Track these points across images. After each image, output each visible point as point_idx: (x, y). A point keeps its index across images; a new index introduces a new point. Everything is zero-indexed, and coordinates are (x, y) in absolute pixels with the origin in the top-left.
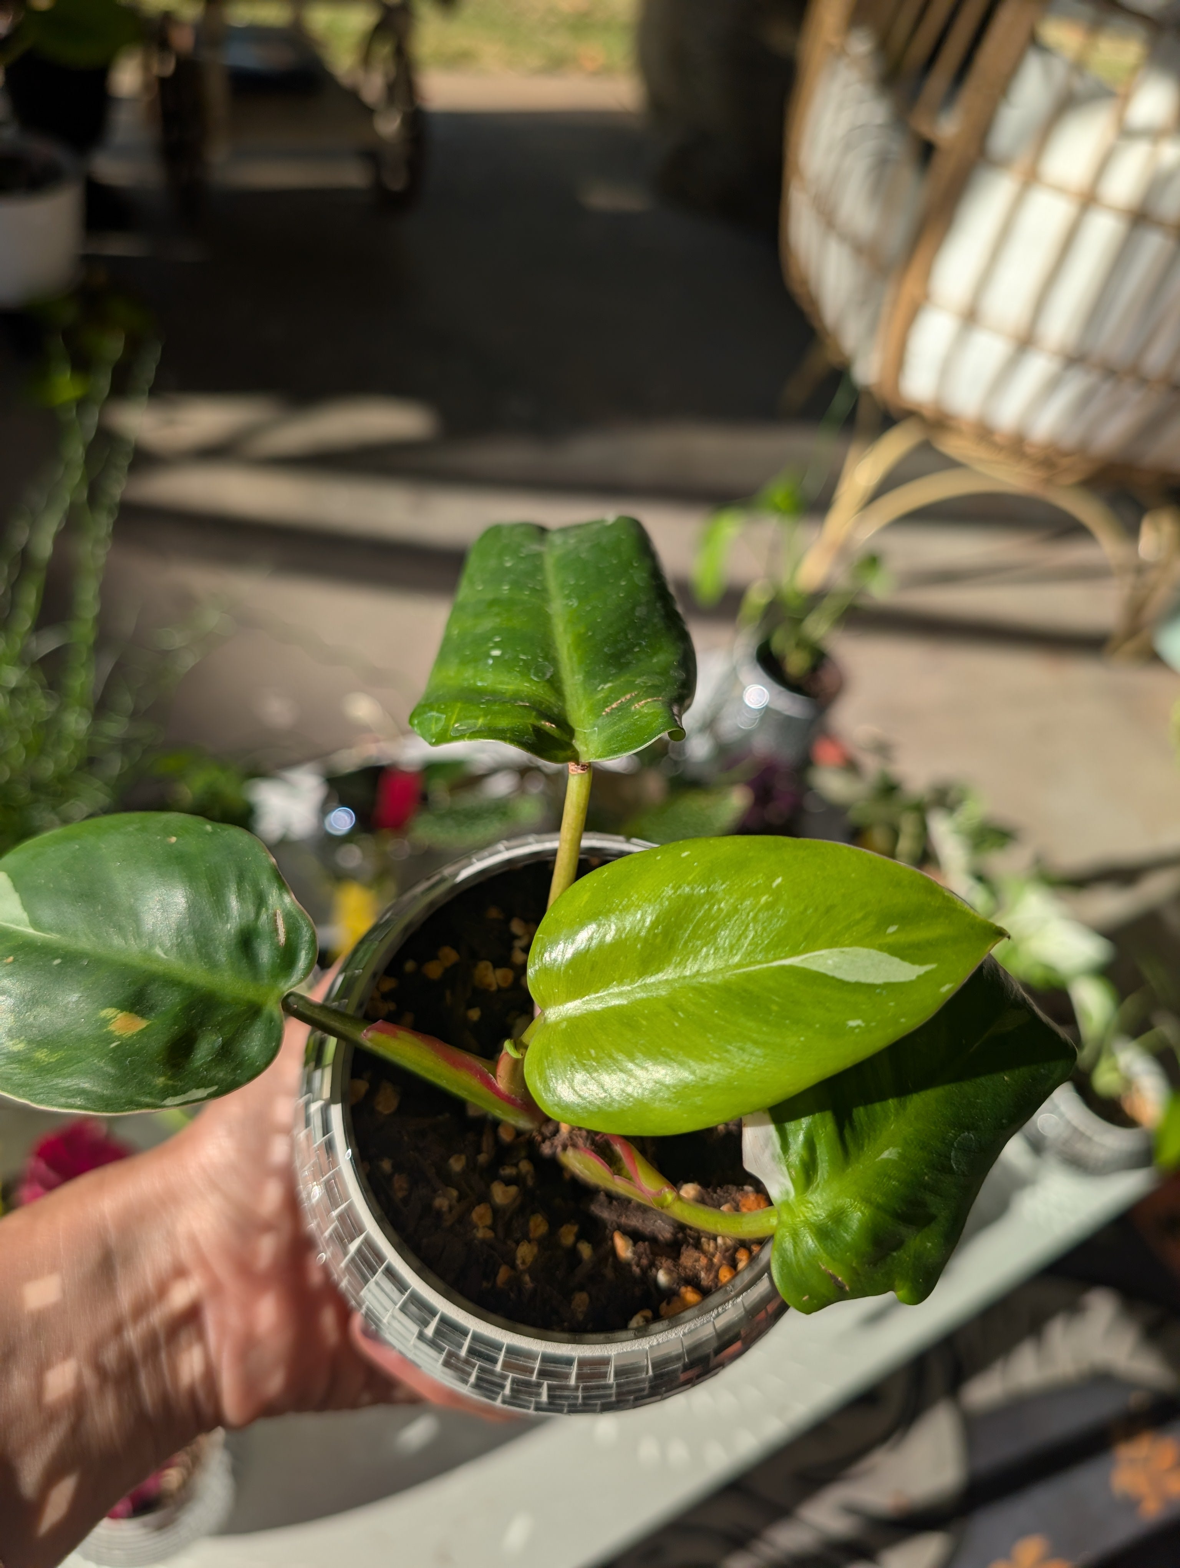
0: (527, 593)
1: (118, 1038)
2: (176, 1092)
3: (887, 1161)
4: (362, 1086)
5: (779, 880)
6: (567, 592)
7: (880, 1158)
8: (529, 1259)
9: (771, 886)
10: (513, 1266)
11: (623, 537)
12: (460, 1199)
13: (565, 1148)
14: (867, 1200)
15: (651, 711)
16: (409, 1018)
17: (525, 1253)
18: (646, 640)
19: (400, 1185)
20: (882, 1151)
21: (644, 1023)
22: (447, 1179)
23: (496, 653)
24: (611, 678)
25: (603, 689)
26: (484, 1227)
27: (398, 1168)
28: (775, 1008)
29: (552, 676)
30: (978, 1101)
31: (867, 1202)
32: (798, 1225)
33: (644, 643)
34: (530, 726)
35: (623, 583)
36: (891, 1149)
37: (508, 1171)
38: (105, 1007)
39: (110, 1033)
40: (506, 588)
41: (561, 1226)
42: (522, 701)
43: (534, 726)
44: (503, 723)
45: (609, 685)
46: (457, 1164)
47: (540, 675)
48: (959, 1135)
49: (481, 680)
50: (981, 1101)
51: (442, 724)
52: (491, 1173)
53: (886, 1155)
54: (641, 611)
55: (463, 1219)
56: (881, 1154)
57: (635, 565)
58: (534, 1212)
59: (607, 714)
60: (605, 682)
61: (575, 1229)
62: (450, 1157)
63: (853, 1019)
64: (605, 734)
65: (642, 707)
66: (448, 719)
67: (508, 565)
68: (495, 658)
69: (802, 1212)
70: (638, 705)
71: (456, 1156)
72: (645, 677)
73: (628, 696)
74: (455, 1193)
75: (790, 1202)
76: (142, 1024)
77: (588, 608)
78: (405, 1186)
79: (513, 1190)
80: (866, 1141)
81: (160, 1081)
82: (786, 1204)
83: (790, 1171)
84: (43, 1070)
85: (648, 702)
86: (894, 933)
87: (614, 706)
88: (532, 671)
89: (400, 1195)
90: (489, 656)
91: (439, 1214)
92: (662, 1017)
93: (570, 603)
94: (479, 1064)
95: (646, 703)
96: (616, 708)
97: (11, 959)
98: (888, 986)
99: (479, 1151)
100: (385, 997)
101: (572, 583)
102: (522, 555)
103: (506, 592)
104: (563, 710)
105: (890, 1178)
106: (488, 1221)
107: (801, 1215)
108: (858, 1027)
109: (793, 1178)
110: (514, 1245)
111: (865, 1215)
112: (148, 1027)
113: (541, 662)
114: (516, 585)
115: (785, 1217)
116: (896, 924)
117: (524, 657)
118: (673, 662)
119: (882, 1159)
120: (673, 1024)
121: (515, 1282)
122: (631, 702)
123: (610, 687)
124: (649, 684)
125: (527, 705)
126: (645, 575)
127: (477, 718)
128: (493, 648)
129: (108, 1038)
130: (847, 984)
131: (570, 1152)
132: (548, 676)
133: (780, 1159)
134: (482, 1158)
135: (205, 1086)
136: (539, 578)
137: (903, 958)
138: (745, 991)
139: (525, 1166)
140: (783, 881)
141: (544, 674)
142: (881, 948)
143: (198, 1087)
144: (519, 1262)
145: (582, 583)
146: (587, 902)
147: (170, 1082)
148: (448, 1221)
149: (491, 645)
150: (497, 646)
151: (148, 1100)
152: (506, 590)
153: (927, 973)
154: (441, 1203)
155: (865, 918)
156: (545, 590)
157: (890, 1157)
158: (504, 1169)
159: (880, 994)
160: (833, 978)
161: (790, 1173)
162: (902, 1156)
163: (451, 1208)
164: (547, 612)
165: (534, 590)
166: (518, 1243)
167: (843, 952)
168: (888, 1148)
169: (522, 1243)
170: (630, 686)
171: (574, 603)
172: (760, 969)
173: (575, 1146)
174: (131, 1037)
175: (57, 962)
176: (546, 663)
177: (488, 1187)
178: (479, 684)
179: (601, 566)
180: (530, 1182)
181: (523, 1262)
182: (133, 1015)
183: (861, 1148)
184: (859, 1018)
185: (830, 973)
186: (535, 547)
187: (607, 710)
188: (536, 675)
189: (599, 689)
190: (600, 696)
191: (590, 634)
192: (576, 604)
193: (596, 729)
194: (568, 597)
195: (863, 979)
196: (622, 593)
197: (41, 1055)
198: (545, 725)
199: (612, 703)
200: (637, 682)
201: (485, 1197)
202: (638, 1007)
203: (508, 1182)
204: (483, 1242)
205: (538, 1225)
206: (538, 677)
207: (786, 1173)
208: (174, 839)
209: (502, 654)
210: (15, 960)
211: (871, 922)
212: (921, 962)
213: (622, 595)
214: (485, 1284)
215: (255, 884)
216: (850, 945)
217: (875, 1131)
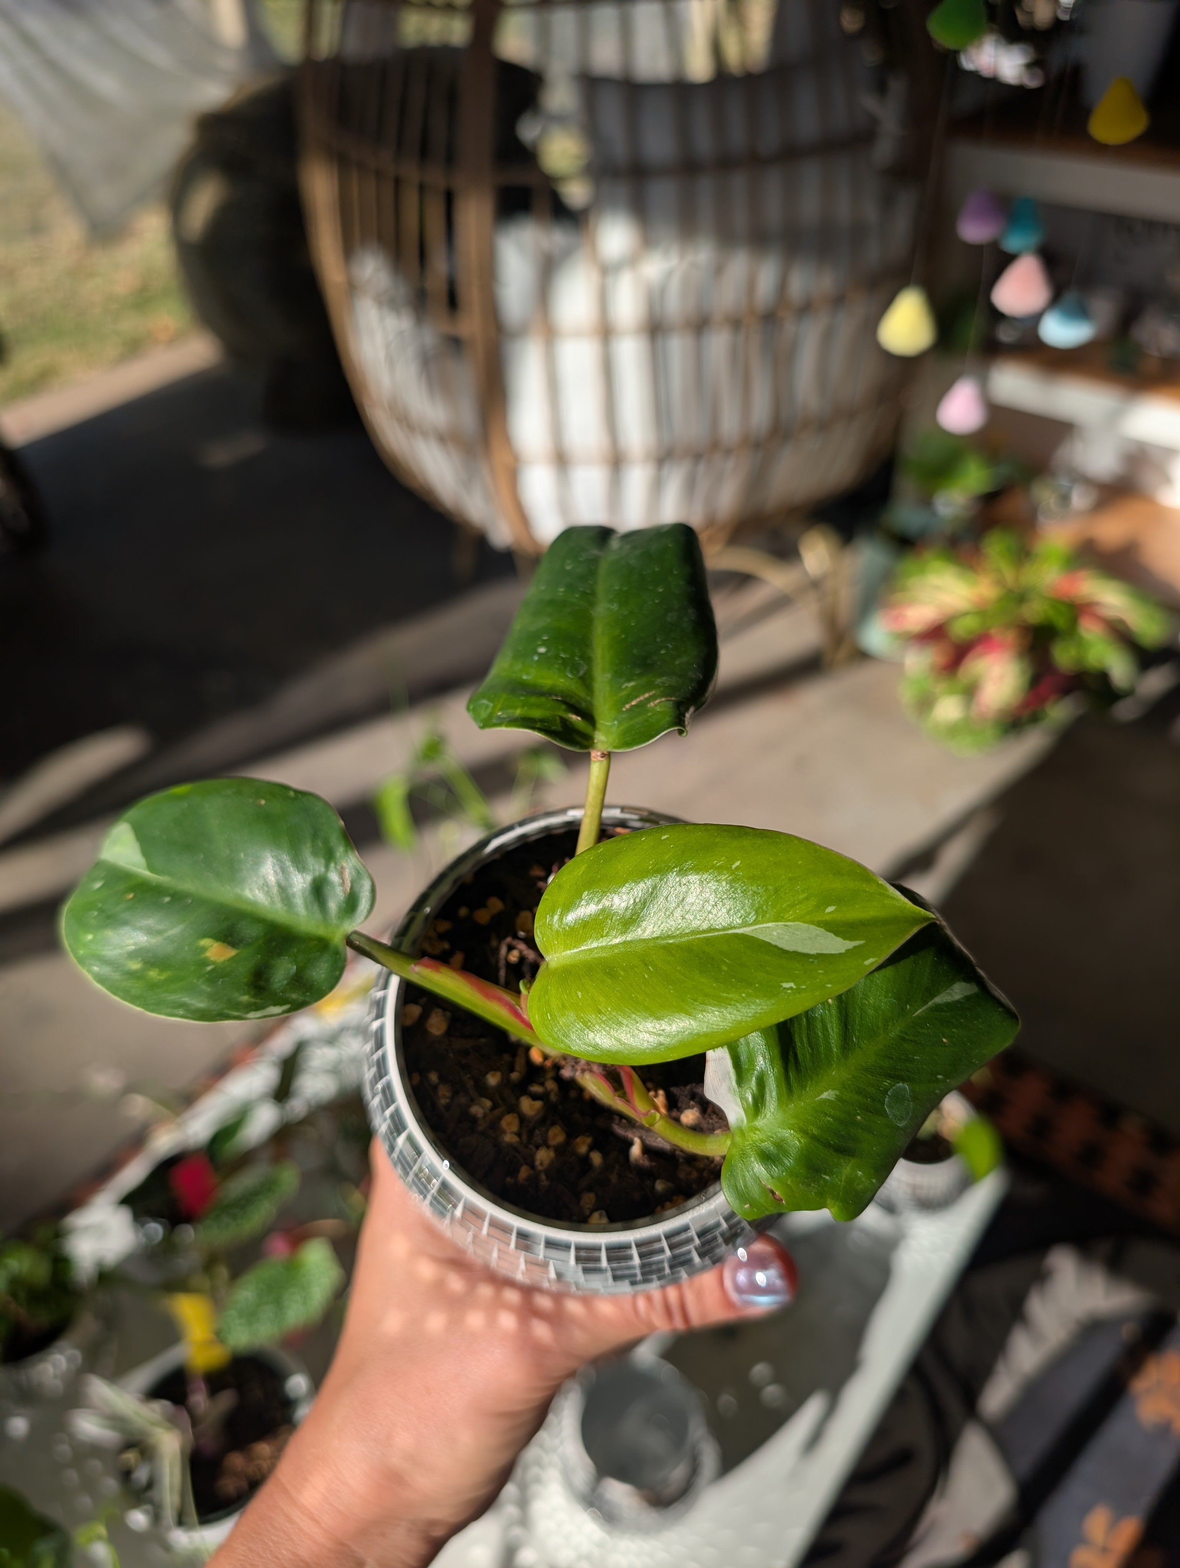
0: (577, 596)
1: (214, 963)
2: (257, 1008)
3: (825, 1101)
4: (415, 1010)
5: (738, 863)
6: (611, 597)
7: (819, 1098)
8: (546, 1162)
9: (731, 867)
10: (532, 1166)
11: (670, 545)
12: (493, 1108)
13: (583, 1071)
14: (804, 1132)
15: (661, 710)
16: (458, 958)
17: (543, 1156)
18: (673, 644)
19: (444, 1095)
20: (822, 1092)
21: (622, 973)
22: (483, 1090)
23: (542, 650)
24: (635, 678)
25: (627, 687)
26: (511, 1133)
27: (442, 1078)
28: (725, 968)
29: (585, 674)
30: (916, 1057)
31: (803, 1133)
32: (746, 1147)
33: (670, 646)
34: (558, 718)
35: (661, 590)
36: (830, 1091)
37: (536, 1089)
38: (204, 936)
39: (206, 958)
40: (562, 590)
41: (577, 1137)
42: (556, 695)
43: (562, 718)
44: (537, 713)
45: (632, 684)
46: (493, 1080)
47: (575, 672)
48: (894, 1086)
49: (527, 674)
50: (919, 1058)
51: (489, 711)
52: (521, 1088)
53: (825, 1095)
54: (671, 617)
55: (495, 1125)
56: (821, 1095)
57: (675, 572)
58: (553, 1124)
59: (628, 710)
60: (629, 681)
61: (589, 1140)
62: (487, 1073)
63: (787, 982)
64: (622, 728)
65: (656, 705)
66: (494, 707)
67: (568, 568)
68: (540, 654)
69: (750, 1136)
70: (653, 703)
71: (492, 1073)
72: (664, 678)
73: (647, 695)
74: (488, 1103)
75: (743, 1128)
76: (232, 953)
77: (626, 613)
78: (448, 1094)
79: (538, 1104)
80: (809, 1083)
81: (245, 998)
82: (740, 1130)
83: (743, 1102)
84: (153, 986)
85: (662, 701)
86: (832, 912)
87: (634, 703)
88: (569, 668)
89: (443, 1101)
90: (536, 653)
91: (474, 1120)
92: (636, 969)
93: (613, 607)
94: (508, 997)
95: (660, 702)
96: (635, 705)
97: (131, 896)
98: (821, 957)
99: (512, 1069)
100: (441, 937)
101: (617, 588)
102: (581, 559)
103: (561, 594)
104: (590, 704)
105: (826, 1114)
106: (515, 1128)
107: (750, 1139)
108: (791, 988)
109: (746, 1108)
110: (534, 1149)
111: (802, 1143)
112: (236, 955)
113: (577, 660)
114: (571, 588)
115: (738, 1139)
116: (834, 905)
117: (563, 655)
118: (693, 664)
119: (822, 1099)
120: (644, 976)
121: (534, 1179)
122: (648, 700)
123: (633, 686)
124: (667, 685)
125: (560, 699)
126: (682, 583)
127: (516, 708)
128: (541, 645)
129: (205, 963)
130: (787, 952)
131: (587, 1076)
132: (581, 673)
133: (735, 1092)
134: (515, 1076)
135: (281, 1004)
136: (591, 582)
137: (837, 933)
138: (704, 952)
139: (551, 1085)
140: (740, 864)
141: (578, 671)
142: (819, 924)
143: (275, 1005)
144: (537, 1163)
145: (625, 589)
146: (584, 872)
147: (253, 1000)
148: (482, 1126)
149: (539, 643)
150: (544, 643)
151: (236, 1014)
152: (561, 592)
153: (855, 947)
154: (477, 1110)
155: (807, 899)
156: (593, 593)
157: (828, 1098)
158: (533, 1086)
159: (812, 962)
160: (776, 946)
161: (742, 1104)
162: (839, 1098)
163: (485, 1115)
164: (591, 614)
165: (584, 594)
166: (538, 1147)
167: (786, 926)
168: (827, 1090)
169: (541, 1148)
170: (648, 687)
171: (615, 607)
172: (718, 935)
173: (591, 1071)
174: (223, 963)
175: (167, 899)
176: (582, 662)
177: (518, 1099)
178: (525, 677)
179: (644, 573)
180: (553, 1098)
181: (541, 1164)
182: (225, 945)
183: (803, 1087)
184: (793, 981)
185: (773, 943)
186: (595, 552)
187: (628, 706)
188: (571, 672)
189: (624, 686)
190: (624, 693)
191: (623, 636)
192: (616, 609)
193: (616, 723)
194: (611, 601)
195: (801, 950)
196: (657, 599)
197: (154, 974)
198: (572, 718)
199: (632, 700)
200: (656, 683)
201: (514, 1109)
202: (619, 960)
203: (535, 1097)
204: (510, 1145)
205: (557, 1135)
206: (573, 674)
207: (740, 1104)
208: (263, 802)
209: (547, 652)
210: (135, 896)
211: (813, 902)
212: (851, 939)
213: (657, 601)
214: (509, 1179)
215: (326, 842)
216: (793, 920)
217: (817, 1075)
